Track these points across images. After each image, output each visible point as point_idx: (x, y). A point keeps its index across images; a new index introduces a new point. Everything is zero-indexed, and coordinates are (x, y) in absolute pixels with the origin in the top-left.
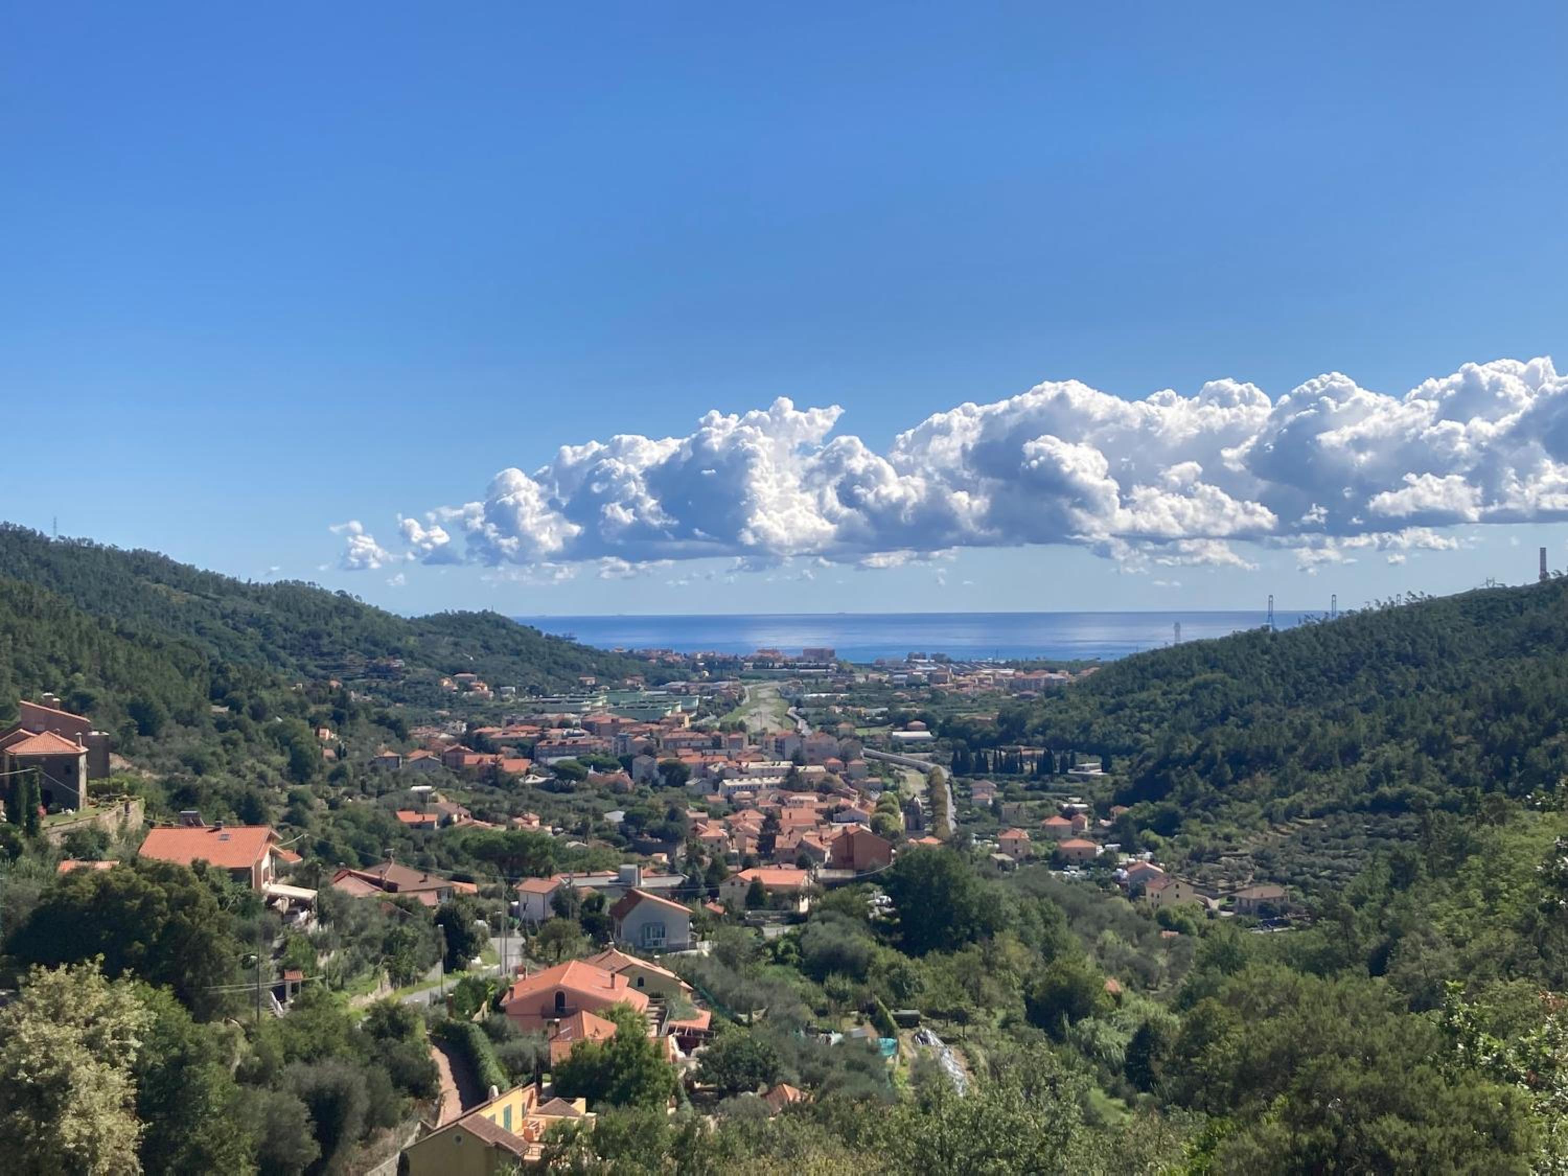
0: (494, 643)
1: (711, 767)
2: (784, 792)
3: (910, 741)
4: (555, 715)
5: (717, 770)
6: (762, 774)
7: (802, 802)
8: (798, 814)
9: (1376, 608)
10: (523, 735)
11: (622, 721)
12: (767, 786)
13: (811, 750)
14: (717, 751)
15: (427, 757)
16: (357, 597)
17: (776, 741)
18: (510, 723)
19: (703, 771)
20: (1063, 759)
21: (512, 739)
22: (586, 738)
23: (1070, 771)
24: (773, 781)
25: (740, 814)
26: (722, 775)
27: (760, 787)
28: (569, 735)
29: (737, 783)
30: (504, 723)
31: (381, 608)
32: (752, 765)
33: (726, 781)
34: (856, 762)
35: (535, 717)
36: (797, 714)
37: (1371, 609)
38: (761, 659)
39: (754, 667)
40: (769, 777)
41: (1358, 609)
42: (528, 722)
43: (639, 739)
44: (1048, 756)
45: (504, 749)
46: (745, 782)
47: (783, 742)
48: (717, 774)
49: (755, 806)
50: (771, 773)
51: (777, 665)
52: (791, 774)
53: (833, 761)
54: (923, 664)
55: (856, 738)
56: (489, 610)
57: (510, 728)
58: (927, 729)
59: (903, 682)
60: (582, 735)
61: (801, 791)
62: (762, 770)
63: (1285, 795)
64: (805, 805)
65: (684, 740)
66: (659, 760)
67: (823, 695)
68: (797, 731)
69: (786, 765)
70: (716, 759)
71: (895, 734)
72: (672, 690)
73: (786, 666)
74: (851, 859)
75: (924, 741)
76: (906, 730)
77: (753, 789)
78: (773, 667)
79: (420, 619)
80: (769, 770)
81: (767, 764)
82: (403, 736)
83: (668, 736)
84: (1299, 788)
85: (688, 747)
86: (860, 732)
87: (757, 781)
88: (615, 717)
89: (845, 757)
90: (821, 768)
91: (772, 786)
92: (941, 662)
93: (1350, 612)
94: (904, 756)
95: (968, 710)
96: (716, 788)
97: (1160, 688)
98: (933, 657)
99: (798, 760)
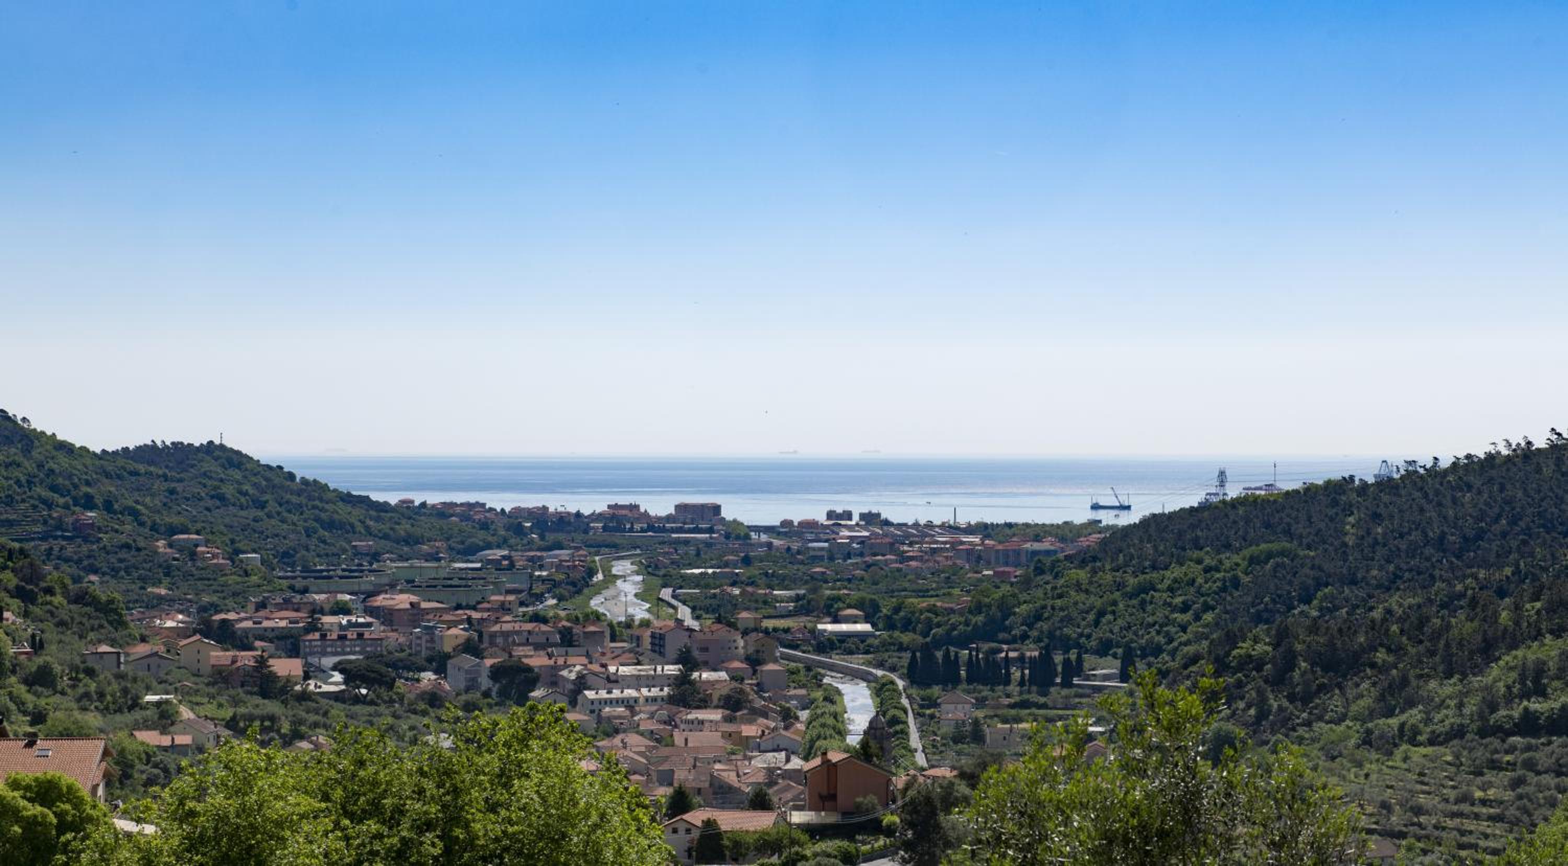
0: (228, 490)
1: (565, 673)
2: (674, 709)
3: (844, 637)
4: (323, 597)
5: (573, 676)
6: (637, 682)
7: (702, 722)
8: (696, 739)
9: (1505, 452)
10: (283, 624)
11: (424, 605)
12: (646, 699)
13: (705, 649)
14: (570, 650)
15: (156, 654)
16: (24, 419)
17: (653, 636)
18: (261, 606)
19: (553, 679)
20: (1067, 662)
21: (266, 629)
22: (377, 630)
23: (1076, 681)
24: (655, 692)
25: (617, 740)
26: (581, 683)
27: (636, 700)
28: (351, 624)
29: (603, 694)
30: (251, 607)
31: (60, 437)
32: (625, 670)
33: (587, 692)
34: (771, 667)
35: (297, 598)
36: (674, 596)
37: (1499, 453)
38: (613, 517)
39: (605, 528)
40: (649, 687)
41: (1480, 452)
42: (286, 604)
43: (454, 631)
44: (1046, 657)
45: (258, 644)
46: (616, 693)
47: (662, 637)
48: (574, 682)
49: (635, 729)
50: (651, 681)
51: (637, 527)
52: (682, 681)
53: (737, 664)
54: (850, 528)
55: (766, 632)
56: (217, 442)
57: (262, 613)
58: (866, 620)
59: (824, 553)
60: (369, 625)
61: (698, 707)
62: (638, 677)
63: (1390, 713)
64: (707, 725)
65: (518, 633)
66: (489, 662)
67: (710, 571)
68: (679, 622)
69: (672, 669)
70: (571, 661)
71: (820, 627)
72: (490, 562)
73: (651, 528)
74: (832, 797)
75: (862, 636)
76: (836, 620)
77: (630, 705)
78: (631, 530)
79: (115, 453)
80: (648, 677)
81: (646, 669)
82: (120, 623)
83: (496, 628)
84: (1411, 704)
85: (527, 643)
86: (769, 624)
87: (630, 693)
88: (414, 598)
89: (754, 661)
90: (723, 675)
91: (654, 699)
92: (875, 524)
93: (1468, 457)
94: (836, 659)
95: (923, 593)
96: (573, 703)
97: (1199, 562)
98: (863, 516)
99: (688, 661)
